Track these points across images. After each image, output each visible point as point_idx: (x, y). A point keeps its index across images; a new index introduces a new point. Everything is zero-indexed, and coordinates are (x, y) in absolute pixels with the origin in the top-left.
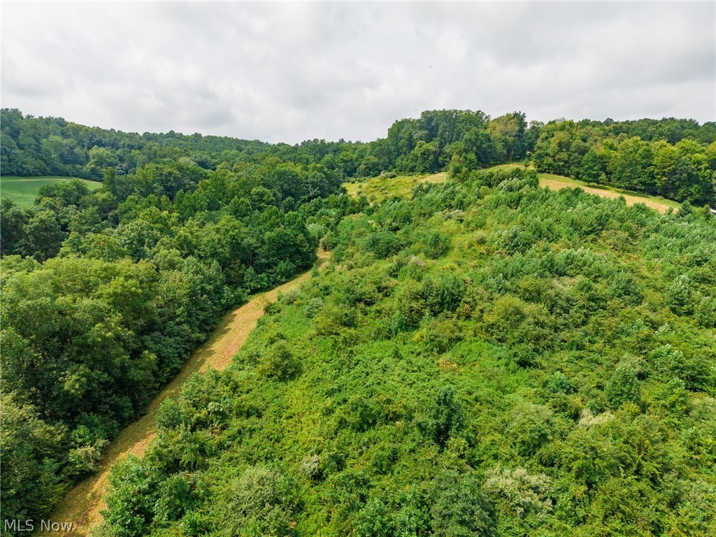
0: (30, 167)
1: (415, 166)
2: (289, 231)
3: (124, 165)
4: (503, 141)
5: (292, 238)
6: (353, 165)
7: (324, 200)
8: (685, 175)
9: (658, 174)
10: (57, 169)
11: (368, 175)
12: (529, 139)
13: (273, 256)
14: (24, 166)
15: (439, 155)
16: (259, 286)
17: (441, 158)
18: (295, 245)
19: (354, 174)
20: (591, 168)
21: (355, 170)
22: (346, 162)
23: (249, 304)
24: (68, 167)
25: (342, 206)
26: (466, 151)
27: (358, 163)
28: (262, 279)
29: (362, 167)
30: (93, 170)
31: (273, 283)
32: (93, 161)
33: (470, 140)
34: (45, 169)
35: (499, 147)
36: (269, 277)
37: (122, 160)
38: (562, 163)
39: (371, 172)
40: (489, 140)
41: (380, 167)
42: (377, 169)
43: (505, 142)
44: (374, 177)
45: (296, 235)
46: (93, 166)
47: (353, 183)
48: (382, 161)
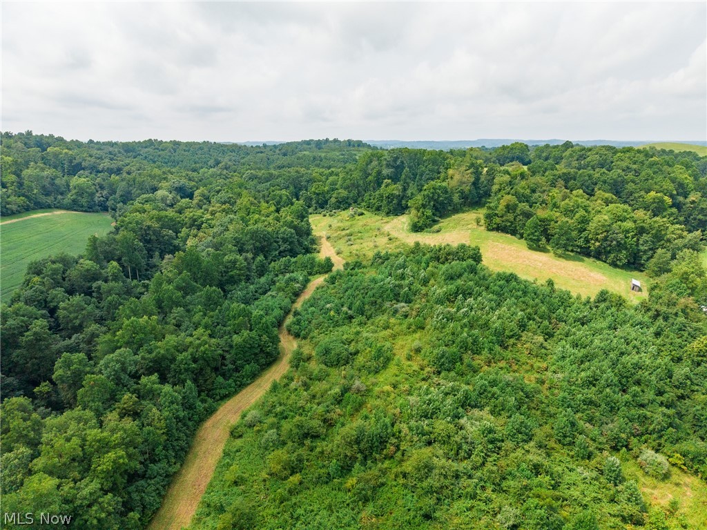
0: (14, 207)
1: (381, 206)
2: (254, 334)
3: (105, 192)
4: (459, 192)
5: (257, 340)
6: (324, 197)
7: (293, 260)
8: (614, 242)
9: (592, 239)
10: (39, 202)
11: (339, 208)
12: (484, 187)
13: (239, 359)
14: (8, 206)
15: (402, 198)
16: (227, 393)
17: (404, 202)
18: (259, 346)
19: (325, 206)
20: (533, 234)
21: (326, 202)
22: (318, 194)
23: (218, 412)
24: (50, 200)
25: (309, 266)
26: (424, 206)
27: (329, 195)
28: (230, 386)
29: (333, 200)
30: (74, 201)
31: (240, 386)
32: (74, 192)
33: (428, 196)
34: (28, 206)
35: (456, 198)
36: (235, 381)
37: (102, 188)
38: (509, 224)
39: (341, 206)
40: (446, 192)
41: (349, 201)
42: (347, 203)
43: (462, 192)
44: (344, 210)
45: (260, 336)
46: (74, 197)
47: (325, 216)
48: (351, 195)
